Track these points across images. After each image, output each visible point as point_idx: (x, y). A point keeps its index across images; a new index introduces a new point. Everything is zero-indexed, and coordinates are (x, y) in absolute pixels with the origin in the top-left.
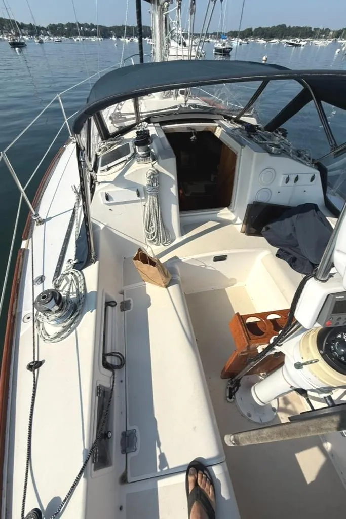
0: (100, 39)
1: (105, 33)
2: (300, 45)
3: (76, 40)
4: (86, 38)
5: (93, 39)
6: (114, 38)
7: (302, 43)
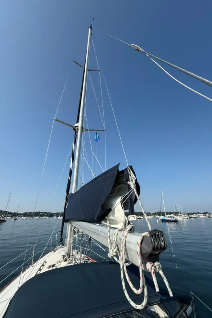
0: (48, 217)
1: (51, 215)
2: (141, 218)
3: (35, 218)
4: (41, 217)
5: (44, 217)
6: (55, 217)
7: (141, 217)
